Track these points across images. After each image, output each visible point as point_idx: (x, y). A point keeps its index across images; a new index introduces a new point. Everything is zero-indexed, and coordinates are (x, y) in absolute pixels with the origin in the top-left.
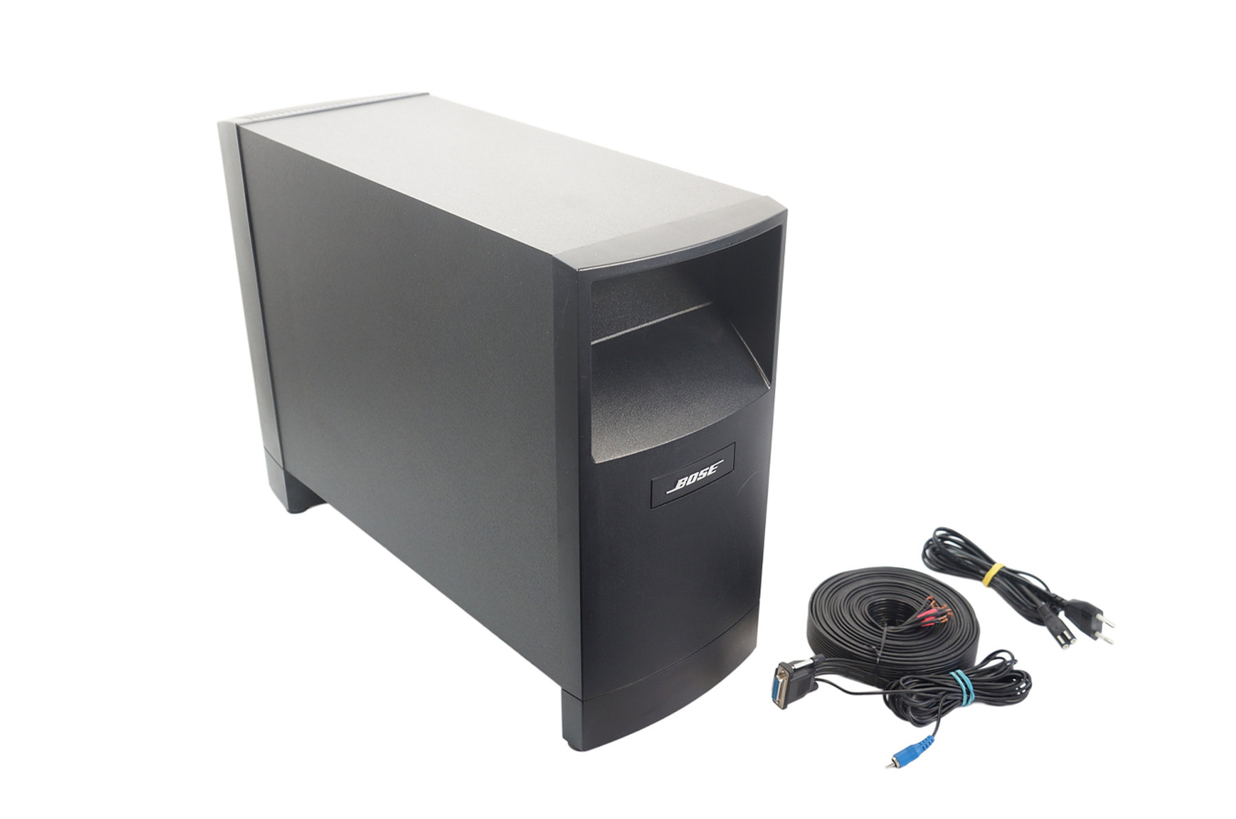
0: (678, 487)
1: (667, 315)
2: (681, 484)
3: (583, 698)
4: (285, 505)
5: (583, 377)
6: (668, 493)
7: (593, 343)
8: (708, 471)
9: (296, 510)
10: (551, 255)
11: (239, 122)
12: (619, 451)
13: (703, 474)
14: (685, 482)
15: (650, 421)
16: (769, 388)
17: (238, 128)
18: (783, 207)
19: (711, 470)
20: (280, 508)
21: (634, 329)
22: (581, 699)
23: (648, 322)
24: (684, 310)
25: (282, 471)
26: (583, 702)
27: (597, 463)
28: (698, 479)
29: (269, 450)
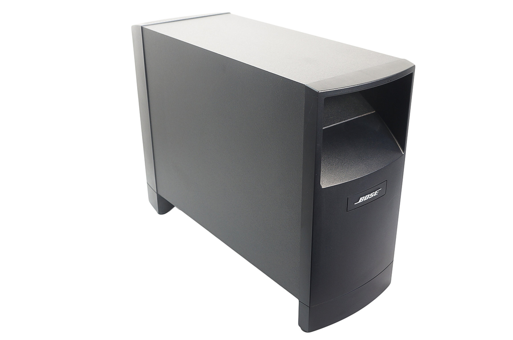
0: (360, 201)
1: (353, 117)
2: (361, 200)
3: (310, 306)
4: (157, 211)
5: (318, 145)
6: (355, 204)
7: (323, 128)
8: (374, 194)
9: (161, 213)
10: (304, 85)
11: (142, 25)
12: (333, 183)
13: (372, 195)
14: (363, 199)
15: (347, 168)
16: (403, 153)
17: (142, 28)
18: (414, 64)
19: (376, 193)
20: (154, 212)
21: (338, 123)
22: (309, 306)
23: (344, 120)
24: (361, 115)
25: (156, 194)
26: (310, 308)
27: (323, 188)
28: (370, 198)
29: (149, 184)
